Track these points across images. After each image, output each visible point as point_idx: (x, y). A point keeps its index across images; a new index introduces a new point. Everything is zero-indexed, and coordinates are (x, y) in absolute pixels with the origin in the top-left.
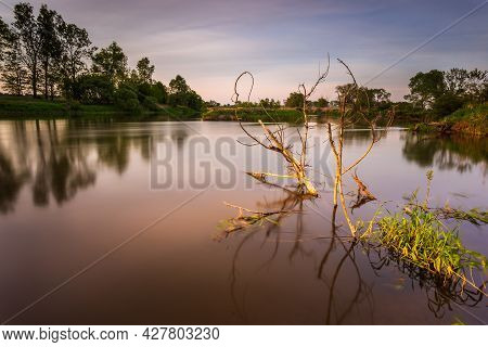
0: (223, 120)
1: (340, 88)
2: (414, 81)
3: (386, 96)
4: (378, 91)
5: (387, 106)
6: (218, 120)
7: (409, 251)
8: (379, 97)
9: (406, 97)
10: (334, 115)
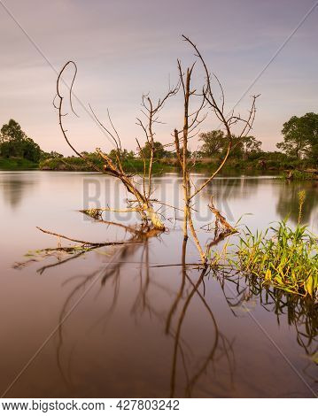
0: (64, 170)
1: (203, 136)
2: (288, 126)
3: (256, 145)
4: (247, 139)
5: (257, 155)
6: (57, 170)
7: (274, 272)
8: (248, 146)
9: (279, 145)
10: (198, 167)
